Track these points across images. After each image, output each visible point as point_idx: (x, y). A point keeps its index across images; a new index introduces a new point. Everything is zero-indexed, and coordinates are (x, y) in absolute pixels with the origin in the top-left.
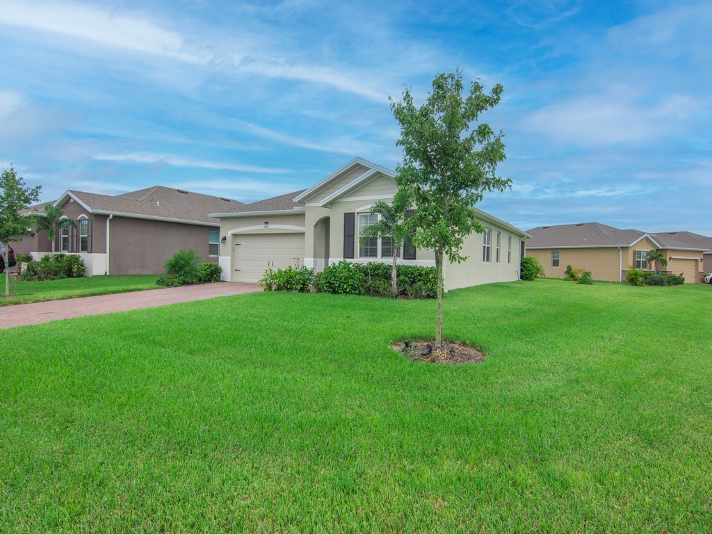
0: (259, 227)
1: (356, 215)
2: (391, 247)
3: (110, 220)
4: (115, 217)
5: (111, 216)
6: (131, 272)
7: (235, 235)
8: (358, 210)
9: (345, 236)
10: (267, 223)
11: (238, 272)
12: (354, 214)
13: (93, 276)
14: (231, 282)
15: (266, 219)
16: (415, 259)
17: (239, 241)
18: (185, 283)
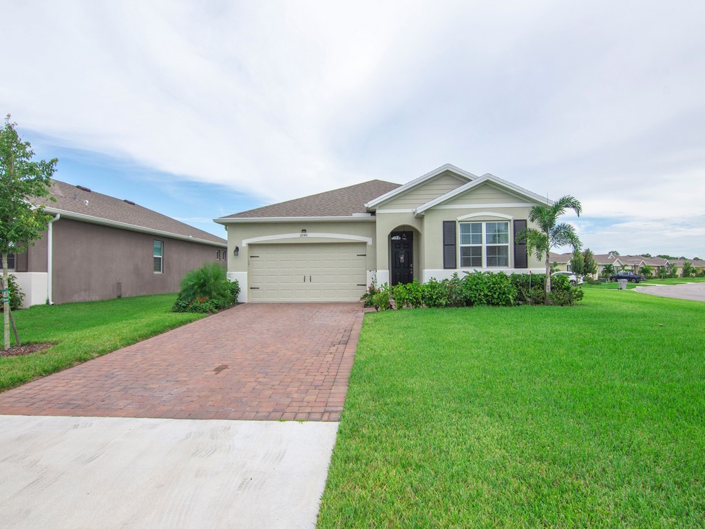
0: (294, 236)
1: (457, 222)
2: (497, 256)
3: (54, 223)
4: (64, 219)
5: (58, 217)
6: (76, 298)
7: (251, 246)
8: (459, 219)
9: (444, 245)
10: (304, 231)
11: (254, 291)
12: (455, 222)
13: (31, 307)
14: (249, 303)
15: (304, 226)
16: (527, 267)
17: (256, 252)
18: (219, 308)
